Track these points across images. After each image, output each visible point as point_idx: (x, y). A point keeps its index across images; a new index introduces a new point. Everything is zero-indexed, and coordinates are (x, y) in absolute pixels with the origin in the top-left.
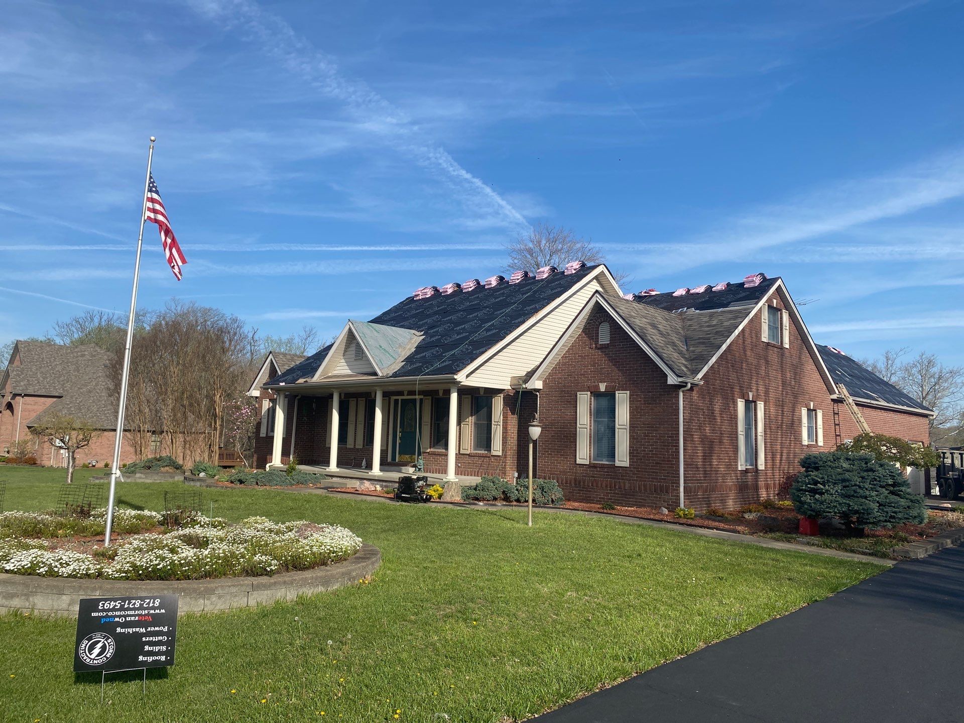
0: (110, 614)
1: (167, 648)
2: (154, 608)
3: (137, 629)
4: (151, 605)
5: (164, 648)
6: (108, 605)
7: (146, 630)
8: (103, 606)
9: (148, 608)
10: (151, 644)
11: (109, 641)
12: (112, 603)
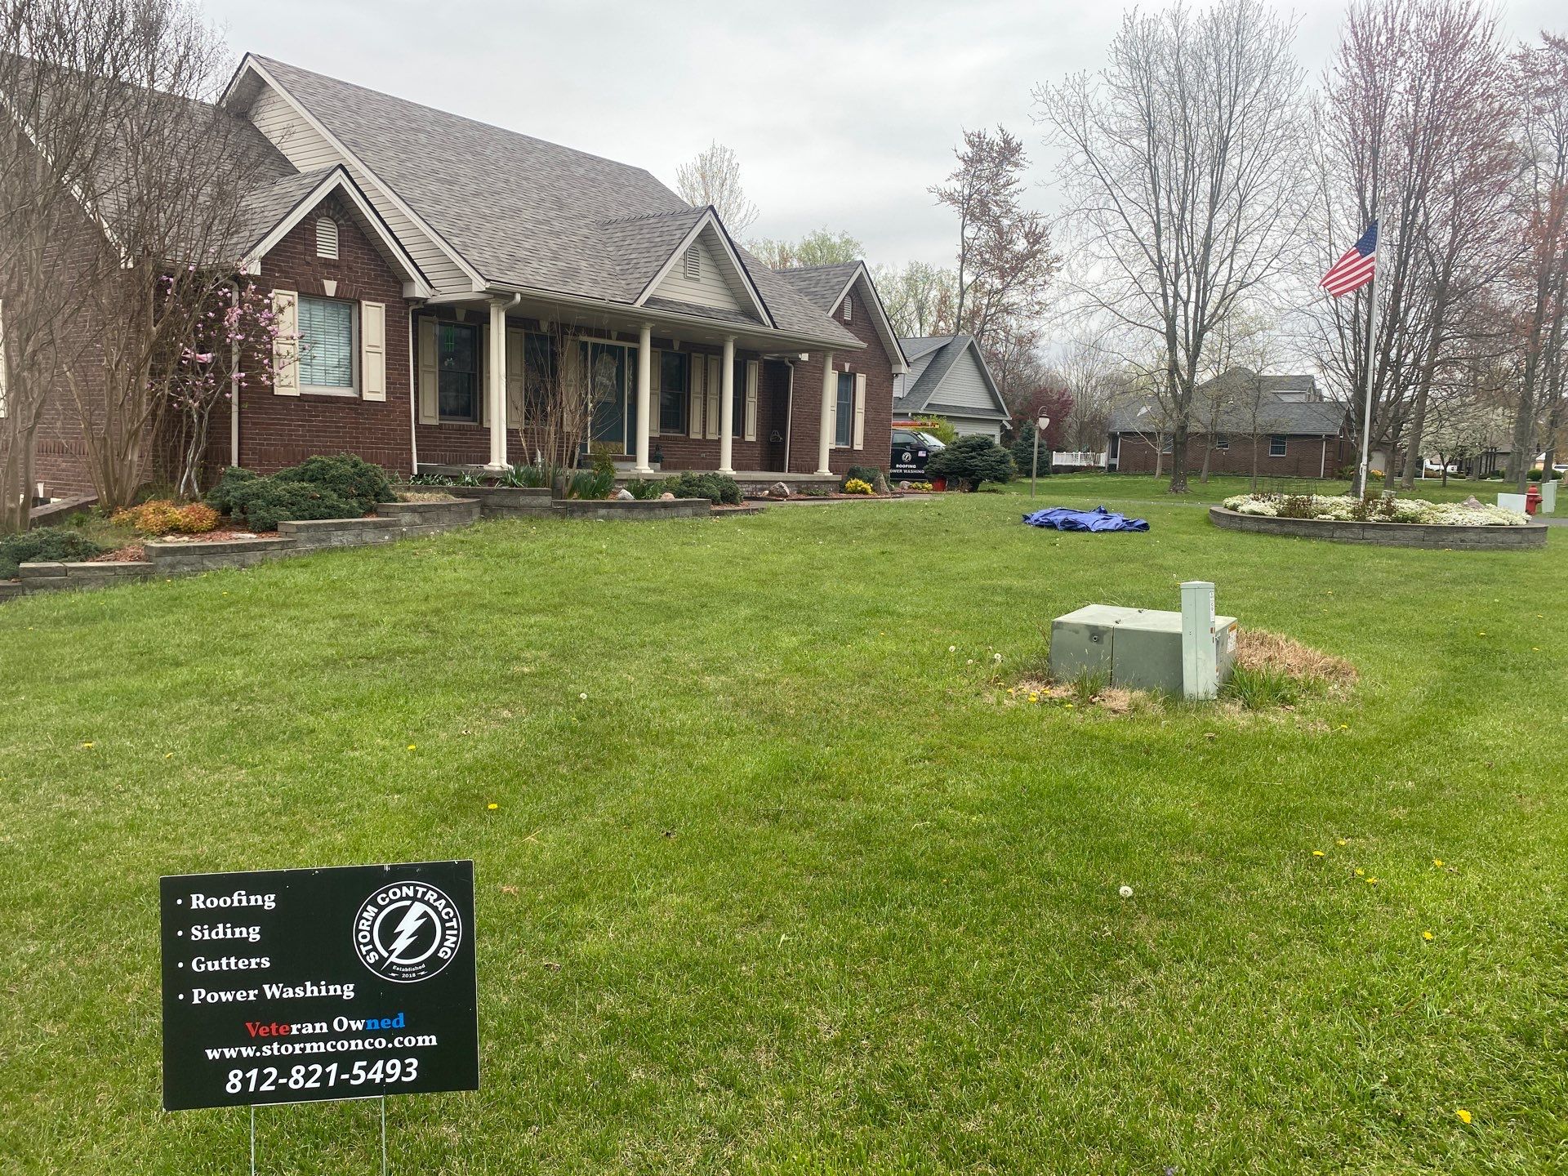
0: (381, 1043)
2: (245, 1064)
4: (254, 1073)
5: (196, 933)
6: (389, 1071)
7: (262, 992)
8: (404, 1066)
10: (241, 948)
11: (373, 958)
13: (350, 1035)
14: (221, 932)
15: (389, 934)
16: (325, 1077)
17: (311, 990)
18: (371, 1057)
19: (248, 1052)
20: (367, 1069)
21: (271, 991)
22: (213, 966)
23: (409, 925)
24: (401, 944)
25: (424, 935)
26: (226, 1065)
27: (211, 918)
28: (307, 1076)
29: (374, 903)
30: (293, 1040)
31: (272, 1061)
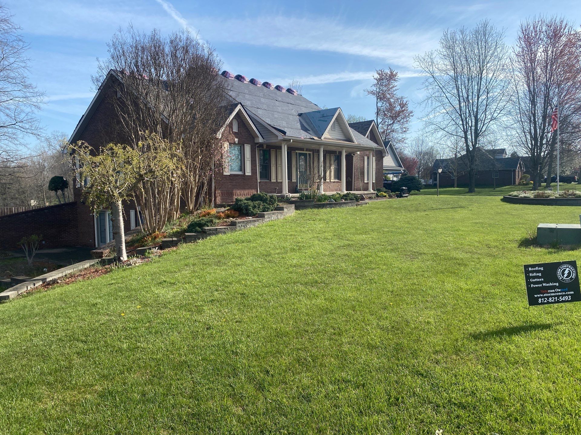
11: (561, 278)
13: (558, 292)
14: (534, 274)
15: (563, 274)
16: (555, 300)
17: (551, 284)
18: (562, 296)
19: (541, 295)
20: (562, 298)
21: (544, 285)
22: (534, 280)
23: (566, 272)
24: (565, 276)
25: (569, 274)
26: (538, 298)
27: (533, 272)
28: (552, 299)
29: (560, 268)
30: (549, 293)
31: (546, 297)
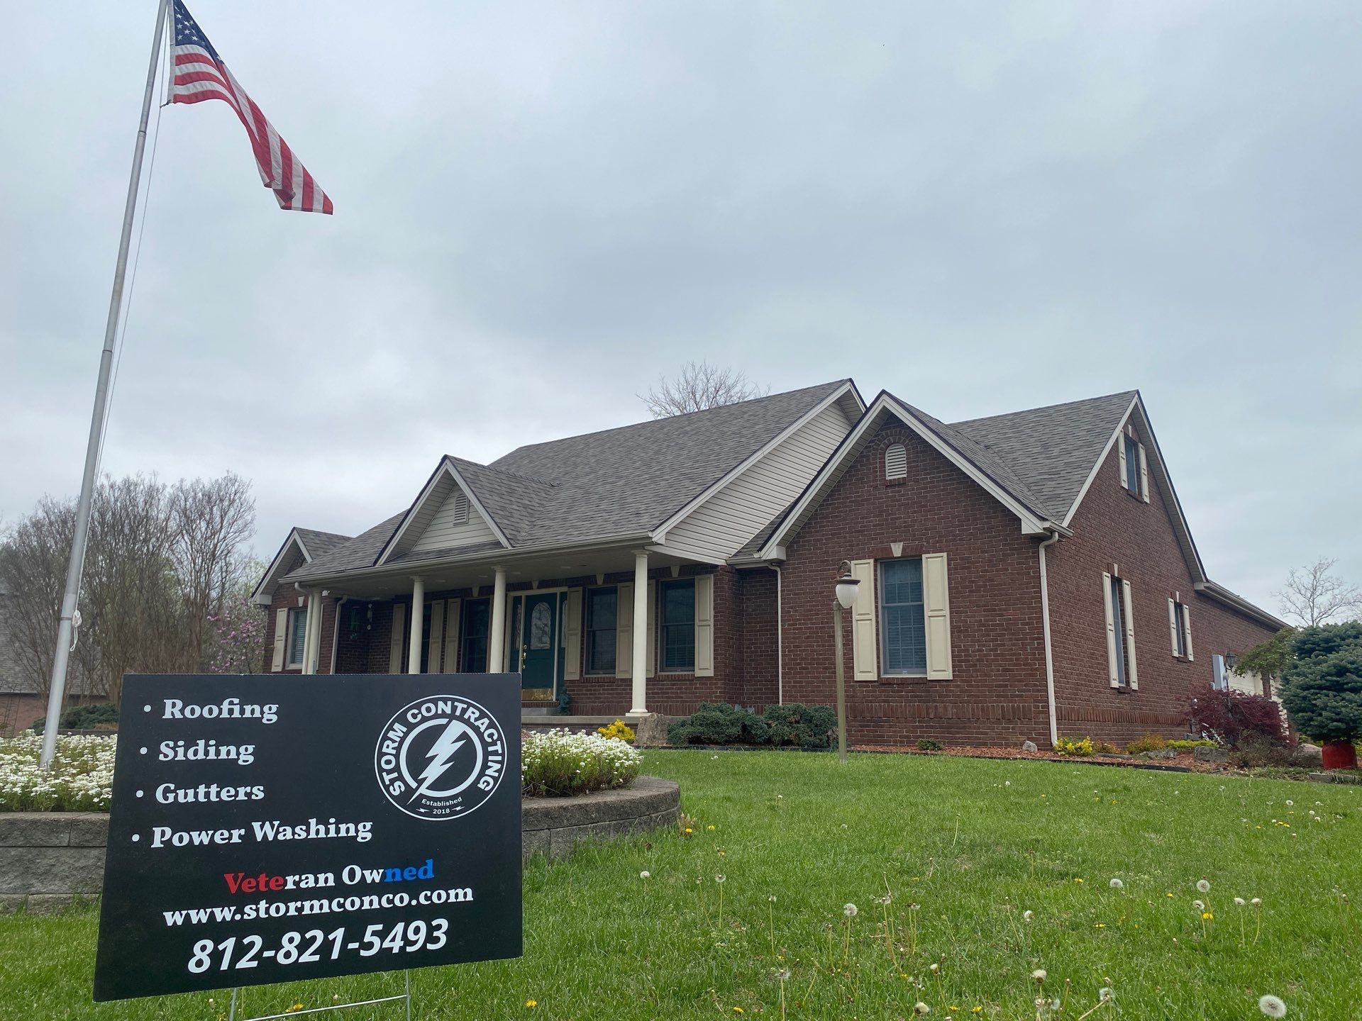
0: (402, 900)
1: (155, 751)
2: (216, 931)
3: (287, 834)
4: (230, 944)
5: (166, 751)
6: (411, 937)
7: (251, 831)
8: (431, 929)
9: (239, 929)
10: (227, 773)
11: (397, 789)
12: (396, 946)
13: (363, 889)
14: (201, 751)
16: (327, 946)
18: (388, 918)
19: (223, 914)
20: (382, 935)
21: (263, 831)
22: (185, 796)
23: (444, 748)
24: (433, 772)
25: (462, 761)
26: (191, 933)
28: (302, 948)
29: (402, 720)
30: (288, 897)
